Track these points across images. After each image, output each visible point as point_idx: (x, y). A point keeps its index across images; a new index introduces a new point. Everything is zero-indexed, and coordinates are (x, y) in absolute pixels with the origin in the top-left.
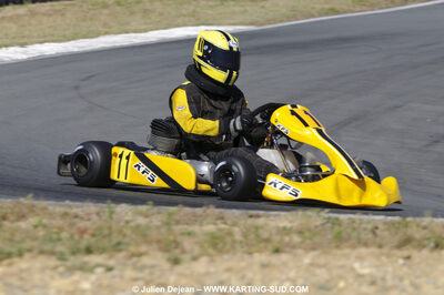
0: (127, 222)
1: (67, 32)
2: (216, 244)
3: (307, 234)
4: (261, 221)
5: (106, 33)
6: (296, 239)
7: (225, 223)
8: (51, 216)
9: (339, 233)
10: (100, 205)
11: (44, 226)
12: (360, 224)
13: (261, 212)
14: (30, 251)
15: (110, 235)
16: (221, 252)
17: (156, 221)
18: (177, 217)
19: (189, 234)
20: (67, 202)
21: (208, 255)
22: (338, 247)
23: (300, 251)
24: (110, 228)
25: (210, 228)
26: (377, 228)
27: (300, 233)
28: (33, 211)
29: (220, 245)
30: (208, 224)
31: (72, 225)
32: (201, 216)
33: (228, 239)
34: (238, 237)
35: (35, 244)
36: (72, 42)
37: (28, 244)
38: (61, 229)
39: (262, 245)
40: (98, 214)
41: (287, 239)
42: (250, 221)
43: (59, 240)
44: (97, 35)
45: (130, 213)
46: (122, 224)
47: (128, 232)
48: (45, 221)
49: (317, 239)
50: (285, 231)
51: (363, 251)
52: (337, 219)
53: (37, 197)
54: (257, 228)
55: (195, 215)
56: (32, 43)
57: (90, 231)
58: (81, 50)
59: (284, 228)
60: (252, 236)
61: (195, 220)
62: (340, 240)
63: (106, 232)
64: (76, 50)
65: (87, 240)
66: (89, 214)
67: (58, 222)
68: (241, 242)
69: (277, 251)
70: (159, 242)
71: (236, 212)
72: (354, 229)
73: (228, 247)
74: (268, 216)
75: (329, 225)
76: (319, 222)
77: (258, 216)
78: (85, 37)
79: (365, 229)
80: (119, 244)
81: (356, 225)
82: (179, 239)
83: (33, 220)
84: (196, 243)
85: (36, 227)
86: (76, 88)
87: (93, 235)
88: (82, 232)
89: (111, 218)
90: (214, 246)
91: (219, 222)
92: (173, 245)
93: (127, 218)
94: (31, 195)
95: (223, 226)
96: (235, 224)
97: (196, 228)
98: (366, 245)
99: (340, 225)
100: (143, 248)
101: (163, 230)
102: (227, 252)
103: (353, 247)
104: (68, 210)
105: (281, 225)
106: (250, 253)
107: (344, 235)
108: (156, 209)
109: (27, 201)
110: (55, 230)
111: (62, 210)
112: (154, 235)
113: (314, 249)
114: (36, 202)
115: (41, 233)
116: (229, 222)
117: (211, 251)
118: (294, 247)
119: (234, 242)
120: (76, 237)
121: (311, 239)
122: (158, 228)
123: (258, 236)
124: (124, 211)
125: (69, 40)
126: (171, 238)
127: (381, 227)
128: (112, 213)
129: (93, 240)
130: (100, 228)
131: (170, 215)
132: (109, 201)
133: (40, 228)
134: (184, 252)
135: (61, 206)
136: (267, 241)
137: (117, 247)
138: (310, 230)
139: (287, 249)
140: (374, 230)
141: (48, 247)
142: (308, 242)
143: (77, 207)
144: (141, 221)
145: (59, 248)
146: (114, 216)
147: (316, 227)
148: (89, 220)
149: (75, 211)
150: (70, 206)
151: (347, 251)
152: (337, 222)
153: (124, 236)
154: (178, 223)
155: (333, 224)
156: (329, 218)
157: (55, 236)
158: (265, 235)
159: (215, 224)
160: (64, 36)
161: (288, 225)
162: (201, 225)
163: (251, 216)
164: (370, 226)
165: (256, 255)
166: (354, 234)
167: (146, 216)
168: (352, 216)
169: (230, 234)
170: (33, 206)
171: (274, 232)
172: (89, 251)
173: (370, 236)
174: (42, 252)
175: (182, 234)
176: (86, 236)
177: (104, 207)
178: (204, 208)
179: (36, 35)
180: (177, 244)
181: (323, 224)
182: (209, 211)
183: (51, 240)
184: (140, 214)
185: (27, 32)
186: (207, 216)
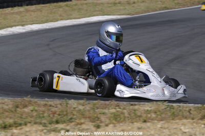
0: (74, 108)
1: (43, 19)
2: (116, 118)
3: (158, 113)
4: (136, 107)
5: (62, 19)
6: (154, 115)
7: (120, 108)
8: (39, 105)
9: (174, 113)
10: (62, 100)
11: (36, 111)
12: (183, 108)
13: (136, 103)
14: (30, 123)
15: (67, 115)
16: (119, 122)
17: (88, 107)
18: (97, 106)
19: (103, 113)
20: (46, 99)
21: (113, 123)
22: (173, 119)
23: (156, 121)
24: (67, 111)
25: (113, 111)
26: (190, 110)
27: (155, 112)
28: (31, 104)
29: (119, 119)
30: (112, 109)
31: (49, 110)
32: (108, 105)
33: (122, 116)
34: (126, 115)
35: (32, 119)
36: (46, 24)
37: (29, 119)
38: (44, 112)
39: (138, 119)
40: (61, 104)
41: (149, 115)
42: (131, 107)
43: (43, 117)
44: (57, 20)
45: (75, 104)
46: (72, 109)
47: (75, 113)
48: (36, 108)
49: (163, 116)
50: (148, 112)
51: (185, 121)
52: (172, 106)
53: (32, 97)
54: (135, 110)
55: (105, 105)
56: (27, 25)
57: (57, 113)
58: (50, 27)
59: (148, 110)
60: (133, 115)
61: (106, 107)
62: (174, 116)
63: (65, 113)
64: (48, 27)
65: (56, 117)
66: (56, 105)
67: (42, 109)
68: (128, 117)
69: (145, 121)
70: (89, 117)
71: (125, 103)
72: (180, 111)
73: (122, 120)
74: (140, 105)
75: (168, 109)
76: (163, 107)
77: (135, 105)
78: (52, 21)
79: (185, 111)
80: (71, 119)
81: (181, 109)
82: (99, 116)
83: (31, 108)
84: (107, 118)
85: (32, 111)
86: (48, 45)
87: (59, 115)
88: (54, 113)
89: (67, 106)
90: (116, 119)
91: (117, 108)
92: (97, 119)
93: (74, 106)
94: (29, 96)
95: (119, 110)
96: (124, 109)
97: (106, 111)
98: (186, 118)
99: (173, 109)
100: (82, 121)
101: (92, 112)
102: (122, 122)
103: (180, 119)
104: (47, 103)
105: (146, 109)
106: (133, 123)
107: (175, 113)
108: (88, 102)
109: (27, 99)
110: (41, 113)
111: (44, 102)
112: (87, 114)
113: (162, 120)
114: (32, 99)
115: (35, 114)
116: (122, 108)
117: (114, 122)
118: (152, 120)
119: (125, 117)
120: (51, 116)
121: (160, 115)
122: (89, 111)
123: (135, 114)
124: (73, 103)
125: (44, 23)
126: (95, 115)
127: (192, 109)
128: (67, 104)
129: (59, 117)
130: (62, 111)
131: (94, 104)
132: (66, 99)
133: (34, 112)
134: (101, 122)
135: (43, 101)
136: (140, 116)
137: (71, 120)
138: (159, 111)
139: (150, 121)
140: (189, 111)
141: (38, 120)
142: (159, 117)
143: (51, 101)
144: (81, 107)
145: (44, 121)
146: (68, 105)
147: (163, 109)
148: (57, 107)
149: (50, 103)
150: (47, 101)
151: (177, 121)
152: (172, 108)
153: (74, 115)
154: (98, 108)
155: (170, 108)
156: (168, 105)
157: (41, 115)
158: (139, 114)
159: (115, 109)
160: (42, 21)
161: (149, 109)
162: (109, 109)
163: (132, 105)
164: (187, 109)
165: (135, 123)
166: (180, 113)
167: (84, 106)
168: (179, 104)
169: (123, 113)
170: (31, 101)
171: (143, 112)
172: (57, 122)
173: (188, 114)
174: (36, 123)
175: (100, 114)
176: (56, 115)
177: (63, 101)
178: (110, 101)
179: (29, 20)
180: (98, 118)
181: (166, 108)
182: (112, 102)
183: (40, 117)
184: (80, 104)
185: (25, 20)
186: (112, 105)
